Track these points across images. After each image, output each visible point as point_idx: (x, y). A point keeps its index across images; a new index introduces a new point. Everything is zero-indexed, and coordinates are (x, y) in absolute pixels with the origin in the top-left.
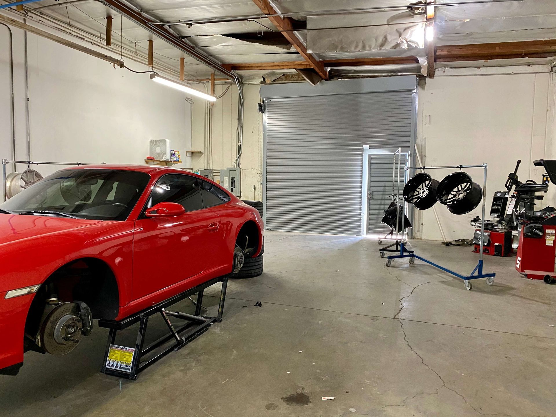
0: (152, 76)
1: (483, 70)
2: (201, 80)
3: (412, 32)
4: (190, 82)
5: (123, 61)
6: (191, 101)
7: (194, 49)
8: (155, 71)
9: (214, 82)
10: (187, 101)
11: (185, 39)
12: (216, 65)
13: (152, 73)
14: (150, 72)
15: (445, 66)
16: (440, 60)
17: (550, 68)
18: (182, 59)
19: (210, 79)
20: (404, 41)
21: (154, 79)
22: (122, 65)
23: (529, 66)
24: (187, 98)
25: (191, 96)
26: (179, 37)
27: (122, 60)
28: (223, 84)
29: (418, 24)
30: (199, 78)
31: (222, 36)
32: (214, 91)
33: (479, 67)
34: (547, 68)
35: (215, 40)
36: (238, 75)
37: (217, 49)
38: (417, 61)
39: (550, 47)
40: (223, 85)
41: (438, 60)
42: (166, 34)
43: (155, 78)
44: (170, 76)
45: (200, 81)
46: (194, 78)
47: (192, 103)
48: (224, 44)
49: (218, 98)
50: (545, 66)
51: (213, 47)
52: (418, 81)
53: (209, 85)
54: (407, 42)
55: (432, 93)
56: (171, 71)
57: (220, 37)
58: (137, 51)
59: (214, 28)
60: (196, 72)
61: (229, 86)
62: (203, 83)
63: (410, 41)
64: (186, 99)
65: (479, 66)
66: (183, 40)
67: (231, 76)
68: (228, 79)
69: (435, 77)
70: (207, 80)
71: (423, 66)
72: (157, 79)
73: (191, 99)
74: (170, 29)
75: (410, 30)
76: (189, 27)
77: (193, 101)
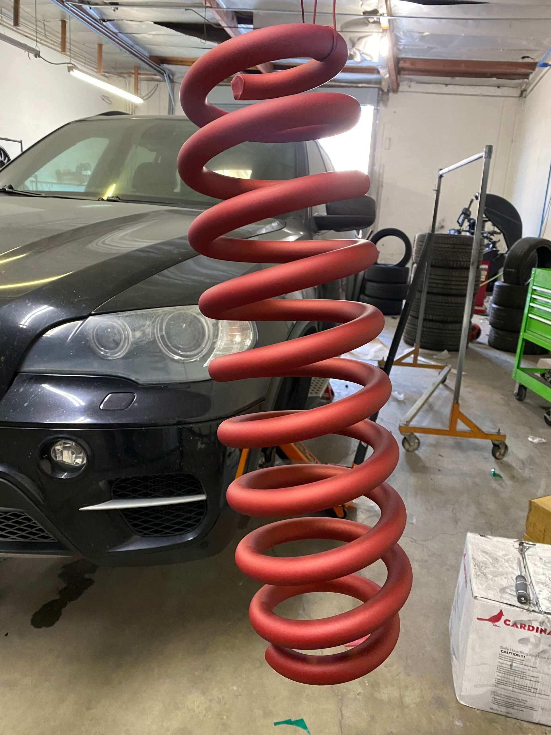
0: (70, 69)
1: (451, 89)
2: (122, 73)
3: (366, 42)
4: (107, 74)
5: (38, 50)
6: (109, 100)
7: (117, 35)
8: (73, 62)
9: (138, 77)
10: (103, 99)
11: (108, 22)
12: (142, 56)
13: (70, 65)
14: (67, 64)
15: (411, 80)
16: (405, 72)
17: (520, 92)
18: (100, 46)
19: (133, 73)
20: (357, 52)
21: (71, 72)
22: (37, 54)
23: (499, 87)
24: (103, 96)
25: (108, 93)
26: (100, 20)
27: (37, 48)
28: (148, 80)
29: (372, 35)
30: (119, 71)
31: (153, 23)
32: (138, 89)
33: (447, 85)
34: (517, 92)
35: (144, 26)
36: (169, 70)
37: (145, 37)
38: (378, 72)
39: (516, 69)
40: (150, 82)
41: (402, 72)
42: (85, 16)
43: (73, 71)
44: (84, 66)
45: (120, 74)
46: (113, 70)
47: (110, 102)
48: (154, 33)
49: (144, 100)
50: (515, 90)
51: (139, 35)
52: (380, 95)
53: (132, 80)
54: (361, 54)
55: (395, 112)
56: (86, 61)
57: (151, 24)
58: (47, 33)
59: (144, 14)
60: (116, 63)
61: (158, 85)
62: (124, 77)
63: (363, 53)
64: (103, 98)
65: (447, 83)
66: (104, 23)
67: (159, 72)
68: (155, 75)
69: (399, 93)
70: (130, 74)
71: (384, 79)
72: (75, 73)
73: (108, 97)
74: (91, 10)
75: (364, 40)
76: (114, 10)
77: (110, 99)
